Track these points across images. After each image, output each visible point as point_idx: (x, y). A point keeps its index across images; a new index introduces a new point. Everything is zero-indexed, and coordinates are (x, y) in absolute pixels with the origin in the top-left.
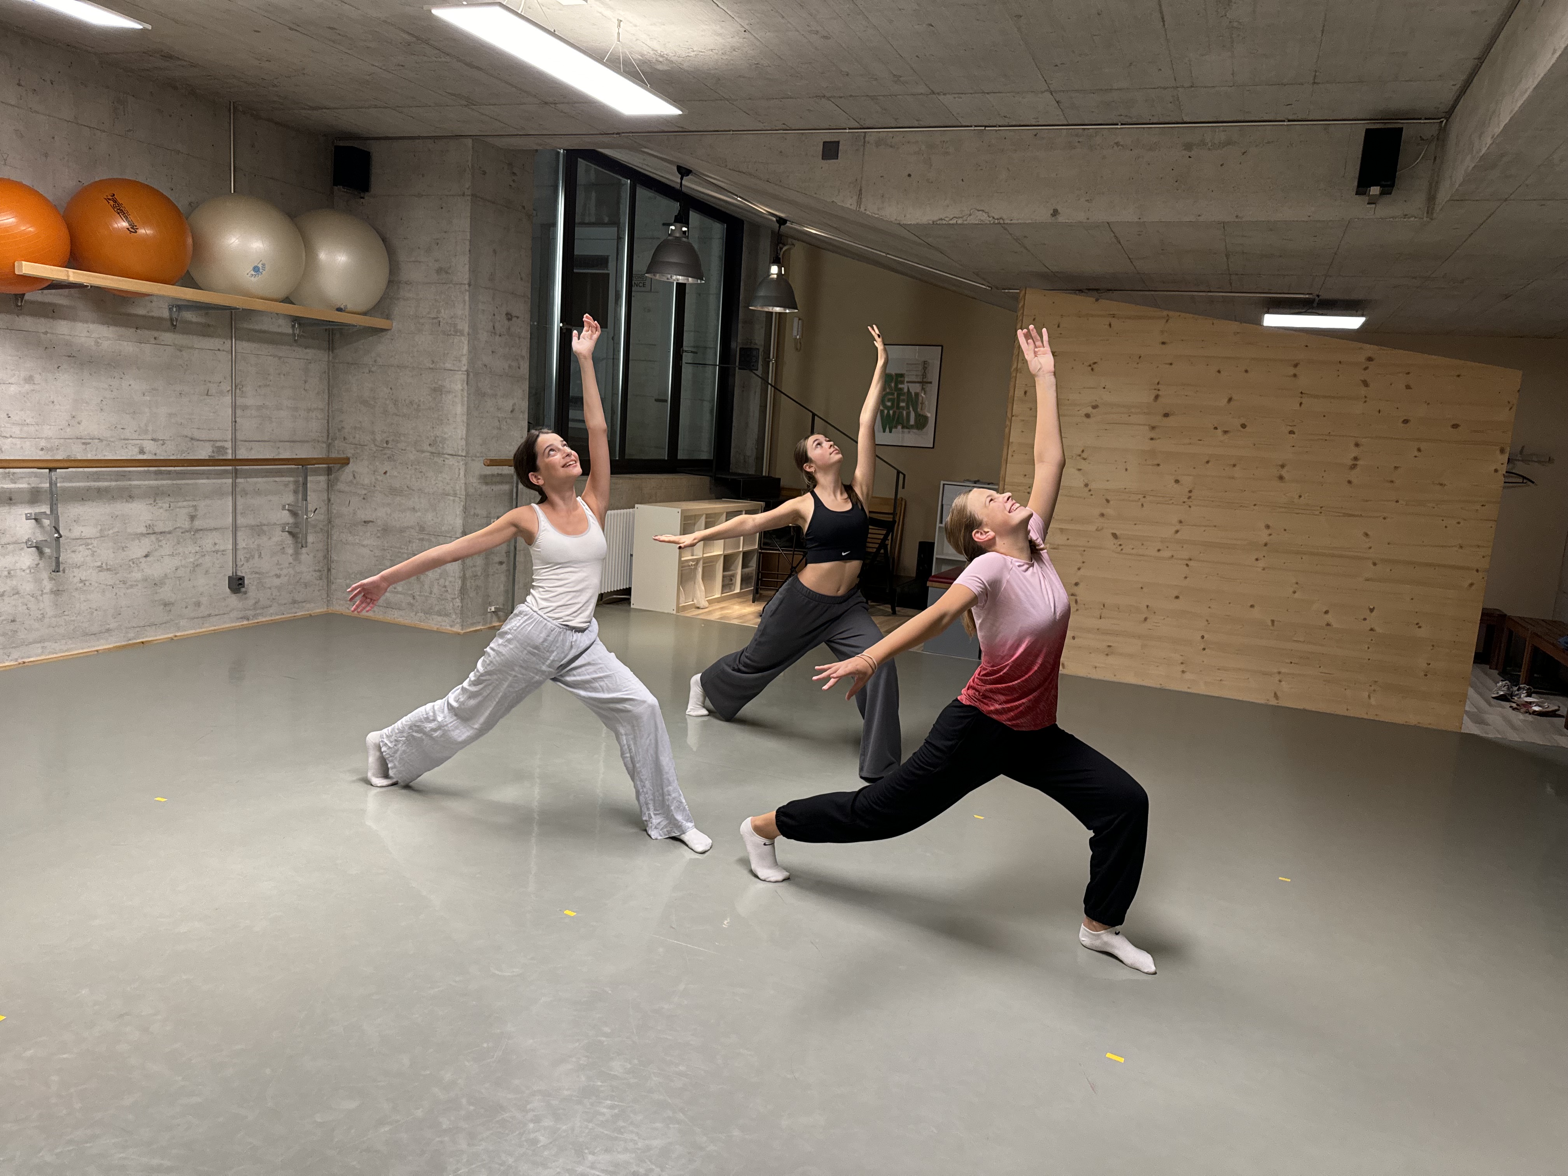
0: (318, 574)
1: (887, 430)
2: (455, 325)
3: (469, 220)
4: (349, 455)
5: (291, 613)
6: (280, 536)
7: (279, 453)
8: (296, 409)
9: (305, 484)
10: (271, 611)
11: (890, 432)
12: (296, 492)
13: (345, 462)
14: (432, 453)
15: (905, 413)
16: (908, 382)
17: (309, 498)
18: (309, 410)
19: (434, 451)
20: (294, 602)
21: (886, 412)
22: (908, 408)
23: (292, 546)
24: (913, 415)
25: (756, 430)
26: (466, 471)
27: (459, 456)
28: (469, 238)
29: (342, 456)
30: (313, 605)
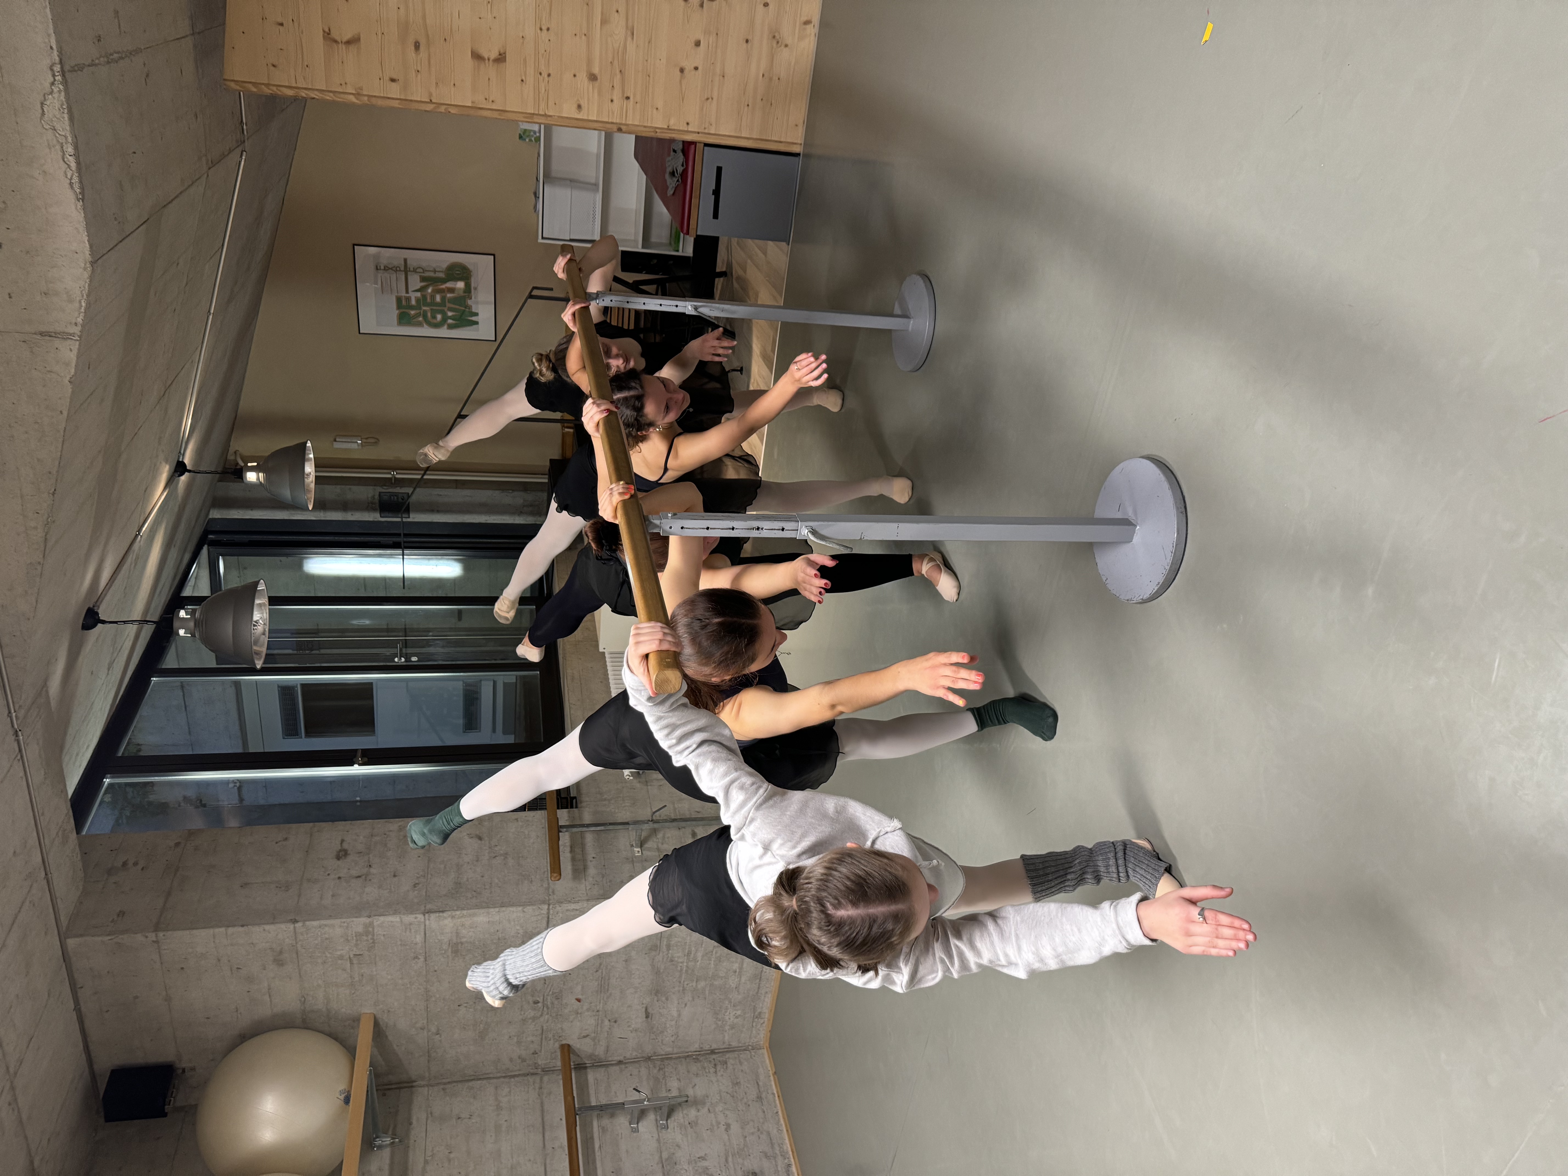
0: (719, 1067)
1: (474, 318)
2: (358, 935)
3: (195, 931)
4: (557, 1045)
5: (775, 1101)
6: (674, 1134)
7: (561, 1147)
8: (498, 1128)
9: (602, 1108)
10: (774, 1132)
11: (476, 314)
12: (612, 1116)
13: (567, 1050)
15: (450, 295)
16: (407, 292)
17: (621, 1100)
18: (499, 1108)
20: (759, 1098)
21: (450, 321)
22: (442, 291)
23: (685, 1112)
24: (451, 284)
25: (489, 493)
28: (222, 930)
29: (559, 1054)
30: (761, 1070)
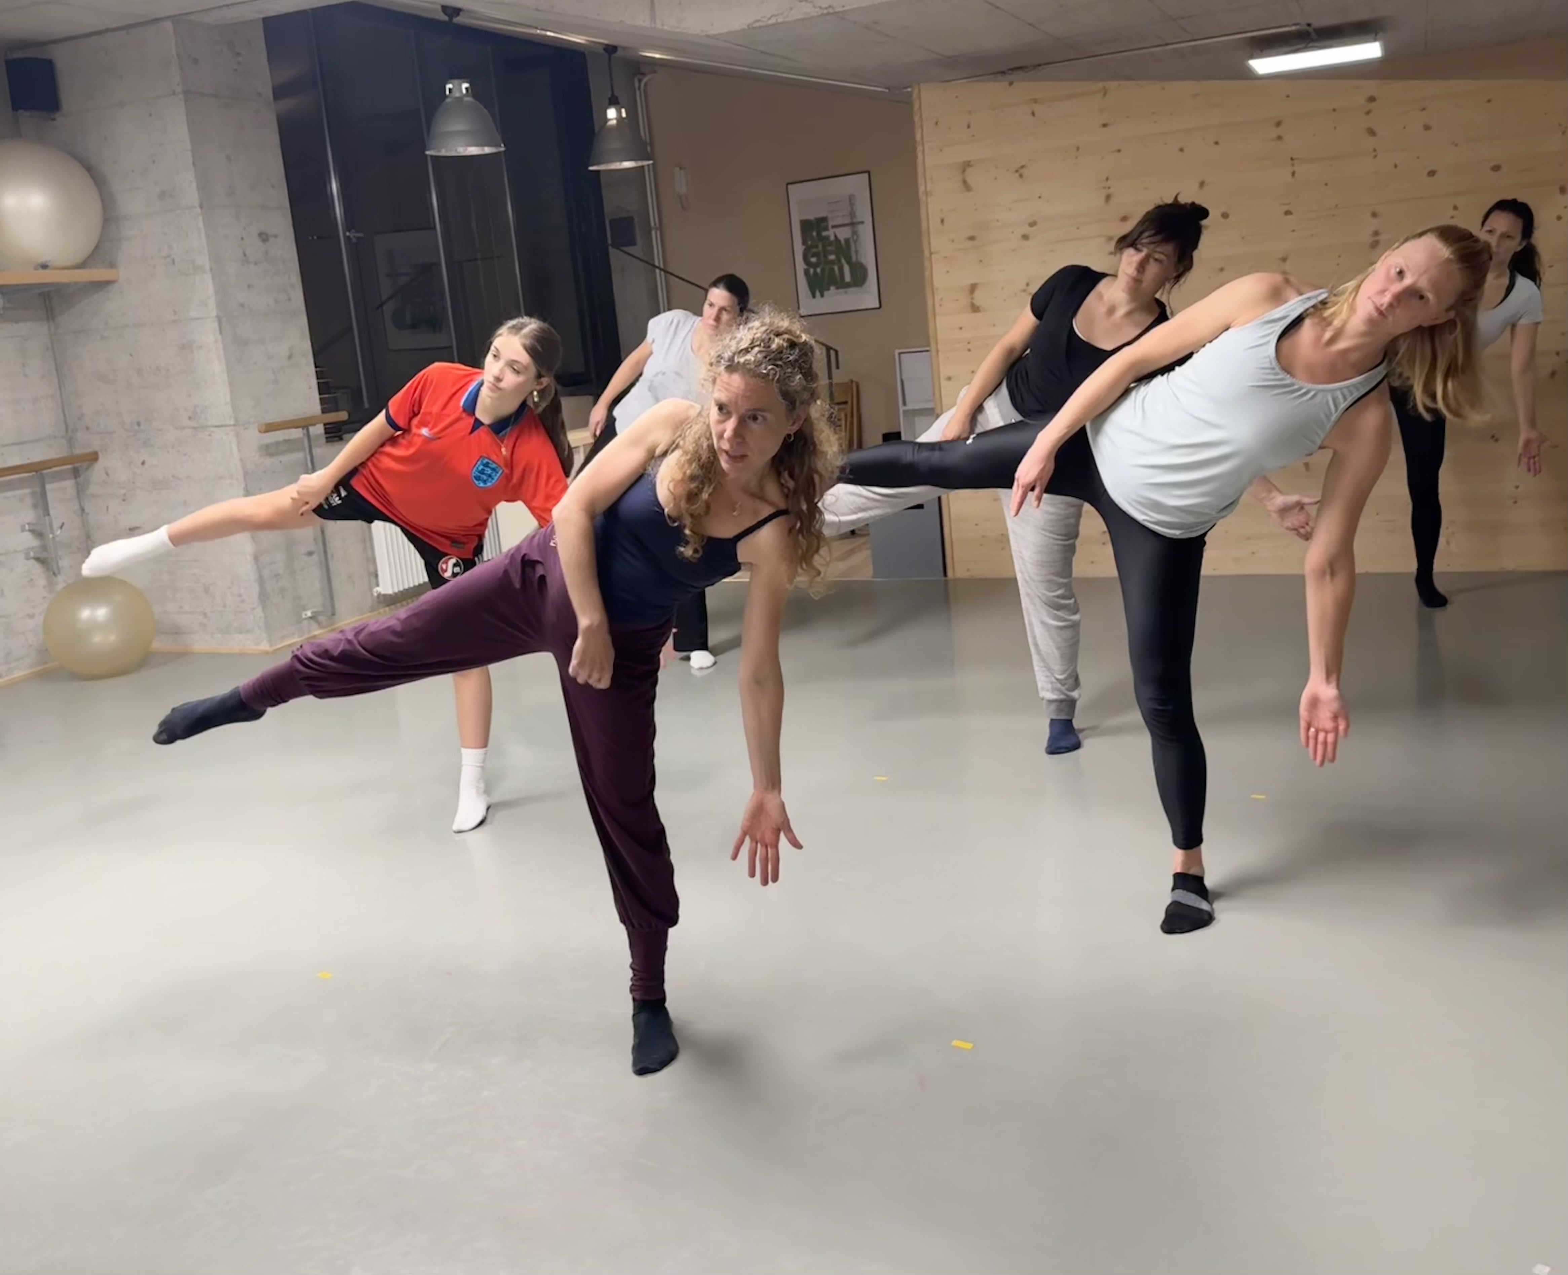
1: (818, 294)
2: (193, 261)
3: (186, 124)
4: (96, 448)
6: (24, 566)
7: (4, 461)
8: (17, 402)
9: (44, 495)
11: (822, 296)
12: (35, 506)
13: (94, 457)
14: (194, 428)
15: (836, 268)
16: (834, 227)
17: (52, 512)
18: (35, 401)
19: (196, 425)
22: (839, 261)
23: (43, 575)
24: (846, 269)
26: (238, 443)
27: (226, 426)
29: (88, 451)
